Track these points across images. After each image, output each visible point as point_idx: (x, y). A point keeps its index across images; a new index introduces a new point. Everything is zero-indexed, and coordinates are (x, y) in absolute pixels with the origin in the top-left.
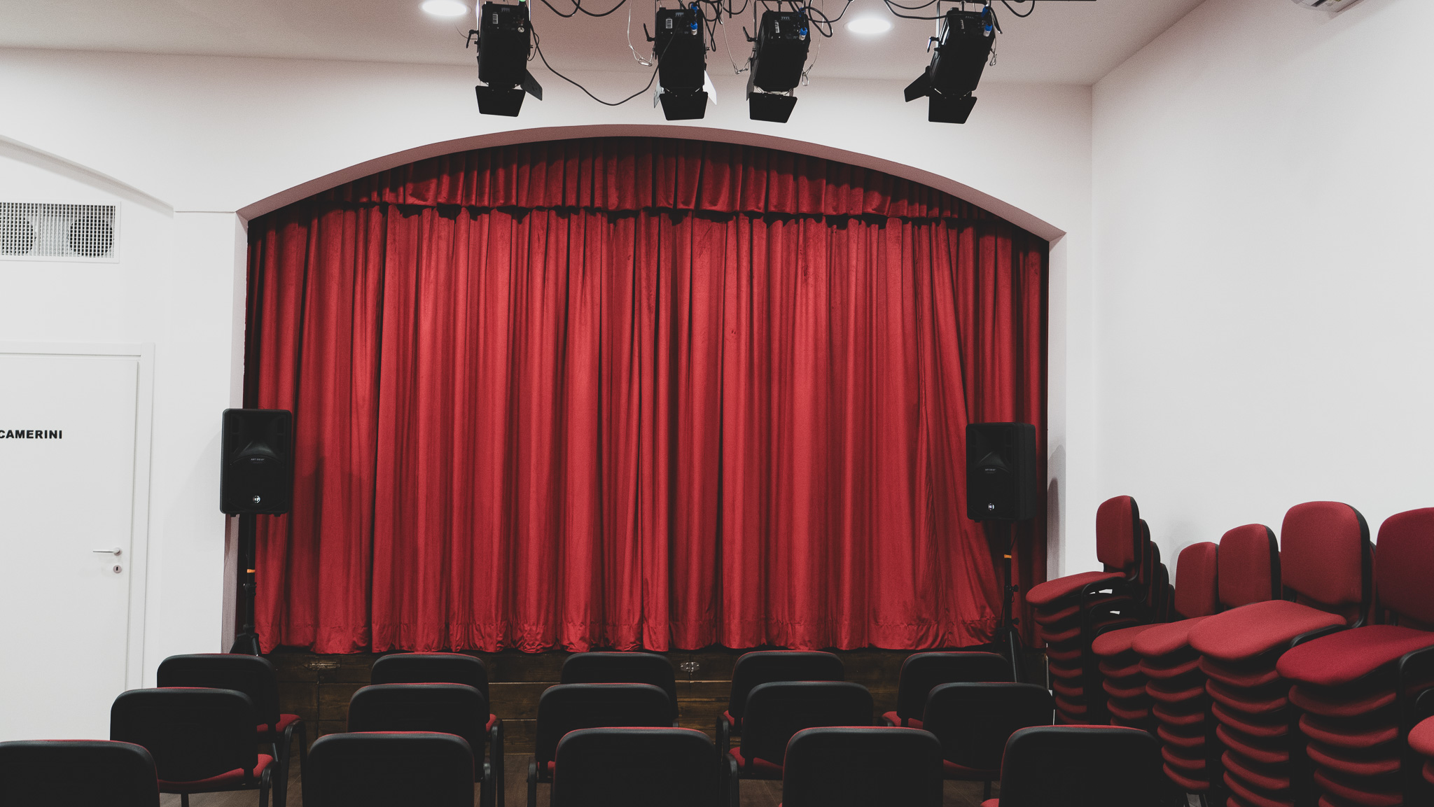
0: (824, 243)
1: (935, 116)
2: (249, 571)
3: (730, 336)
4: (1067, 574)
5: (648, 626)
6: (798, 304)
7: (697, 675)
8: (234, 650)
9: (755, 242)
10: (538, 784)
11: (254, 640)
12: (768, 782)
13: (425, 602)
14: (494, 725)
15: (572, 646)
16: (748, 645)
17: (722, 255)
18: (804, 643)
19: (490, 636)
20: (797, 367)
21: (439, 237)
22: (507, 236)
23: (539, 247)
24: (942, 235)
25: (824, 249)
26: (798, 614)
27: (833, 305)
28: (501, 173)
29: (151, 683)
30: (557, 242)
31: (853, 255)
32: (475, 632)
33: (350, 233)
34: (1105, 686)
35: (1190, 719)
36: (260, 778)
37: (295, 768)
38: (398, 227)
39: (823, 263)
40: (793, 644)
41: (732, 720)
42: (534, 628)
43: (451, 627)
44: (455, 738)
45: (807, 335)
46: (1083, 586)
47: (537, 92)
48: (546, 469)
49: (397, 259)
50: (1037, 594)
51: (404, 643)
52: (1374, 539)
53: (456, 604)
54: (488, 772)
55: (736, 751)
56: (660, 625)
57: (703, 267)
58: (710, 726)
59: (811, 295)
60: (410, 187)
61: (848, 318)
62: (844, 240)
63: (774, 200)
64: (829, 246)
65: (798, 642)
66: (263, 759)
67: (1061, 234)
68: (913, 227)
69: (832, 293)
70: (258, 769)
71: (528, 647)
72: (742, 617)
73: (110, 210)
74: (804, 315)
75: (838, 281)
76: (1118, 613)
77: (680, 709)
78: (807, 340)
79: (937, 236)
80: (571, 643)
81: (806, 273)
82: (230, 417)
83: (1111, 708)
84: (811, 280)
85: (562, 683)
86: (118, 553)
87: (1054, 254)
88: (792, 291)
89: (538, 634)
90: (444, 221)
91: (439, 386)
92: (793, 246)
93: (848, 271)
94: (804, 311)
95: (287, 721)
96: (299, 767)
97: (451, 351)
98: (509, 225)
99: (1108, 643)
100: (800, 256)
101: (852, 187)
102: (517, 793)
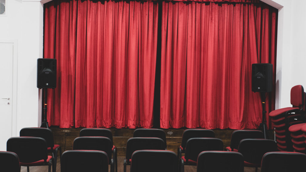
0: (217, 10)
2: (45, 104)
3: (189, 38)
4: (281, 108)
5: (162, 122)
6: (209, 28)
7: (172, 135)
8: (41, 127)
9: (197, 10)
10: (127, 166)
11: (47, 124)
12: (193, 166)
13: (89, 114)
14: (114, 148)
15: (130, 127)
16: (194, 127)
17: (187, 14)
18: (210, 127)
19: (108, 124)
20: (209, 47)
21: (92, 9)
22: (112, 8)
23: (121, 12)
24: (252, 8)
25: (217, 12)
26: (208, 118)
27: (219, 29)
29: (18, 135)
30: (126, 10)
31: (226, 14)
32: (103, 122)
33: (68, 7)
34: (292, 141)
36: (49, 162)
37: (59, 160)
38: (81, 6)
39: (217, 16)
40: (207, 127)
41: (182, 148)
42: (119, 121)
43: (97, 121)
44: (103, 152)
45: (212, 38)
46: (286, 111)
48: (123, 76)
49: (81, 15)
50: (272, 114)
51: (84, 125)
53: (98, 115)
54: (112, 162)
55: (183, 157)
56: (166, 121)
57: (181, 17)
58: (176, 150)
59: (213, 26)
61: (224, 33)
62: (223, 9)
64: (219, 12)
65: (208, 127)
66: (49, 157)
67: (282, 7)
68: (243, 5)
69: (219, 25)
70: (48, 160)
71: (118, 127)
72: (192, 119)
73: (4, 1)
74: (211, 32)
75: (221, 22)
76: (297, 119)
77: (167, 145)
78: (212, 39)
79: (250, 8)
80: (130, 126)
81: (212, 19)
82: (39, 61)
83: (294, 147)
84: (213, 21)
85: (134, 137)
86: (9, 99)
88: (208, 24)
89: (120, 123)
90: (94, 4)
91: (93, 52)
92: (208, 11)
93: (224, 19)
94: (211, 31)
95: (56, 146)
96: (60, 159)
97: (96, 42)
98: (112, 5)
99: (294, 128)
100: (210, 14)
102: (121, 168)
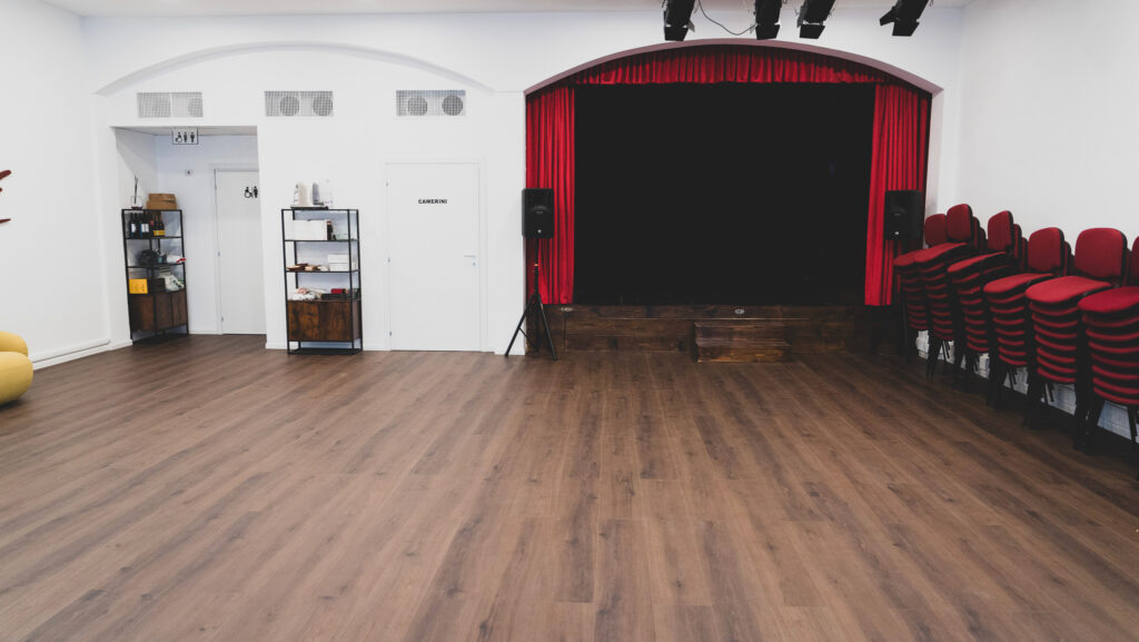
1: (896, 33)
2: (536, 265)
7: (744, 316)
28: (648, 67)
35: (1019, 333)
47: (692, 27)
52: (1130, 246)
60: (603, 75)
63: (787, 75)
67: (941, 89)
73: (463, 93)
82: (526, 193)
86: (474, 257)
87: (935, 101)
101: (829, 68)
